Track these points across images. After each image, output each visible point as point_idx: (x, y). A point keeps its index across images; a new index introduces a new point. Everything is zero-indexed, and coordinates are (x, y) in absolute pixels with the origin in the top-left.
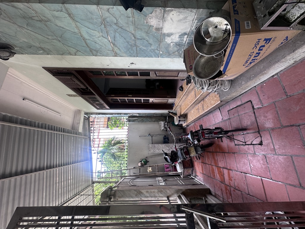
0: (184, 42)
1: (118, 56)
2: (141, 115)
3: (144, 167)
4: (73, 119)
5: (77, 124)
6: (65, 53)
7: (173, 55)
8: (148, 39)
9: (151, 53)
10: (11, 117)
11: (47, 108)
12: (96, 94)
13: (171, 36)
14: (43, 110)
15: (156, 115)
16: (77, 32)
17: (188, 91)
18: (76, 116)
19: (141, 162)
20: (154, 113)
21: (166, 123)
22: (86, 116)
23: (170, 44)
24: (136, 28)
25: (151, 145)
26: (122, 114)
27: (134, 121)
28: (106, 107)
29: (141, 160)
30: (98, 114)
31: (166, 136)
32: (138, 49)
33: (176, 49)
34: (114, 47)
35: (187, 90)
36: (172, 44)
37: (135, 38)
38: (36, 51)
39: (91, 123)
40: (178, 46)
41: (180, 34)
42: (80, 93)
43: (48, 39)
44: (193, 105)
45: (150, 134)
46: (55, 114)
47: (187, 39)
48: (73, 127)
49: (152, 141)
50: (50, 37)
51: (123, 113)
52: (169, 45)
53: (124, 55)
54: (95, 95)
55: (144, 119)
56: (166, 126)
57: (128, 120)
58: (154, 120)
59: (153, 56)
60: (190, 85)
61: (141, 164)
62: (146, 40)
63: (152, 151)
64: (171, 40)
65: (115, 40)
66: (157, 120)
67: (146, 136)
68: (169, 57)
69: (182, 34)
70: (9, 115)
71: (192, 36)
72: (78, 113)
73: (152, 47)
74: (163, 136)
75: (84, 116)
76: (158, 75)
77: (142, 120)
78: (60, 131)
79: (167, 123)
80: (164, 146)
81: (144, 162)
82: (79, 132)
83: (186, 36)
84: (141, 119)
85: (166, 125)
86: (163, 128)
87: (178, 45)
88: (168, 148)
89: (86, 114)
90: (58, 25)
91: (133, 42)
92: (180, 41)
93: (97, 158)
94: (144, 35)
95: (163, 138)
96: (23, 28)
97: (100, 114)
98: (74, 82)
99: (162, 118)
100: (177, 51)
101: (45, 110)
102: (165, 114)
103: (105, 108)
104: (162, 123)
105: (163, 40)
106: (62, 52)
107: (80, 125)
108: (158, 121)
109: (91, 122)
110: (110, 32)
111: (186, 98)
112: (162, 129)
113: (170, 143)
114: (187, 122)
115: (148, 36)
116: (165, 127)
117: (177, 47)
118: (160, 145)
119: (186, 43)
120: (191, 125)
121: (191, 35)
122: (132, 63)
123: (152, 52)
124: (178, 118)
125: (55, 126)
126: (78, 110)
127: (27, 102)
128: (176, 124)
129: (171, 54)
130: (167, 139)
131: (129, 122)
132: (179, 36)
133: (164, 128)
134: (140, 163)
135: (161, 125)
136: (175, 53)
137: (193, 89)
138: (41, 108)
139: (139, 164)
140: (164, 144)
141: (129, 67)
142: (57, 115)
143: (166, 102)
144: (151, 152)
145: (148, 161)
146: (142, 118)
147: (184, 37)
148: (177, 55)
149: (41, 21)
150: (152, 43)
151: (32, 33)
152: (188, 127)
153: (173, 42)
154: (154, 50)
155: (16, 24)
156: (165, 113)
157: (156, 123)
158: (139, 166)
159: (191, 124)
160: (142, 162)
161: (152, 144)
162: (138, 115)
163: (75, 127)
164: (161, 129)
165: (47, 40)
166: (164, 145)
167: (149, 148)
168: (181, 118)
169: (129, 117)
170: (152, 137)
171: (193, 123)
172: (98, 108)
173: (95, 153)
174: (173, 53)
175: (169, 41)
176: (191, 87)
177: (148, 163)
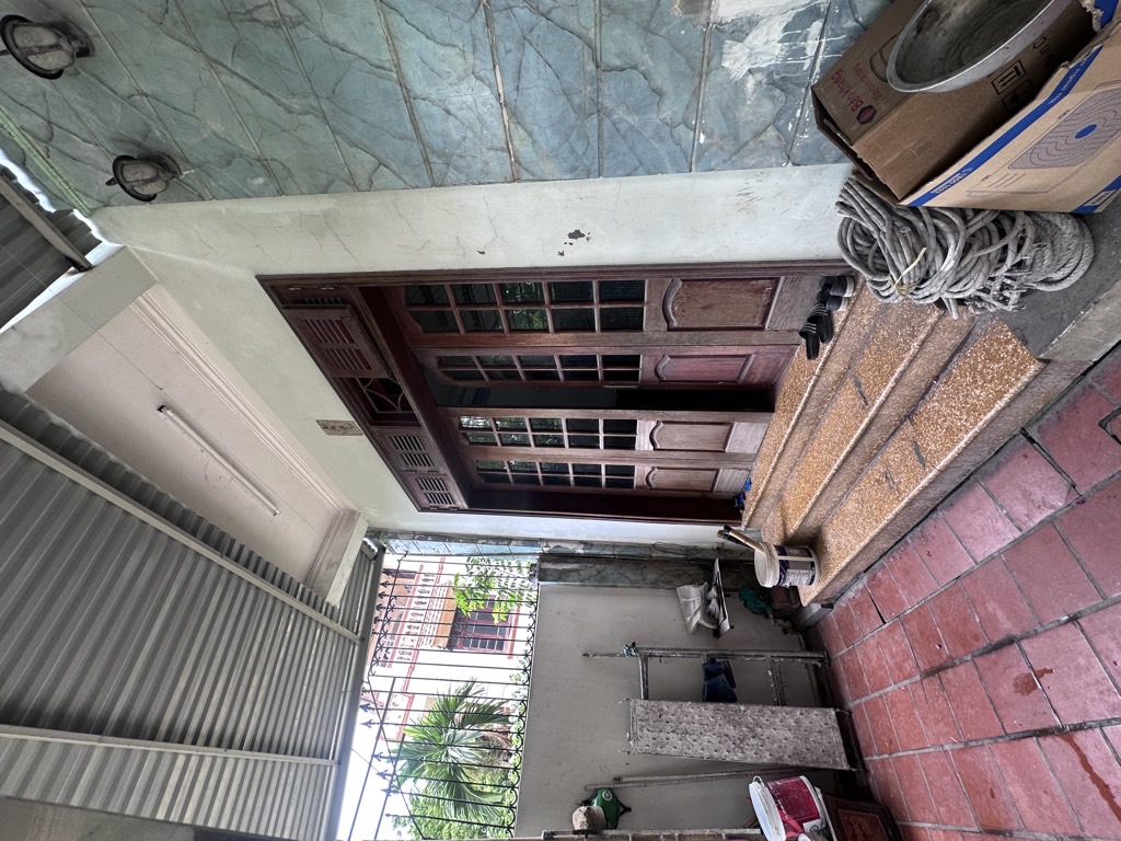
0: (807, 63)
1: (525, 175)
2: (594, 551)
3: (604, 837)
4: (318, 545)
5: (327, 569)
6: (337, 182)
7: (753, 151)
8: (650, 62)
9: (657, 146)
10: (77, 442)
11: (234, 467)
12: (422, 421)
13: (750, 37)
14: (217, 469)
15: (661, 554)
16: (387, 65)
17: (815, 393)
18: (333, 533)
19: (587, 803)
20: (654, 545)
21: (713, 592)
22: (373, 547)
23: (743, 81)
24: (604, 11)
25: (640, 705)
26: (514, 543)
27: (561, 576)
28: (456, 498)
29: (586, 796)
30: (420, 539)
31: (718, 660)
32: (607, 123)
33: (768, 109)
34: (513, 126)
35: (816, 381)
36: (750, 84)
37: (597, 67)
38: (245, 179)
39: (384, 578)
40: (777, 92)
41: (788, 18)
42: (364, 412)
43: (290, 111)
44: (855, 461)
45: (634, 644)
46: (254, 501)
47: (820, 43)
48: (310, 577)
49: (646, 683)
50: (296, 104)
51: (517, 539)
52: (738, 86)
53: (548, 167)
54: (419, 425)
55: (609, 570)
56: (714, 605)
57: (537, 569)
58: (651, 576)
59: (668, 165)
60: (831, 351)
61: (589, 814)
62: (643, 73)
63: (646, 740)
64: (750, 55)
65: (517, 89)
66: (669, 578)
67: (615, 655)
68: (735, 166)
69: (798, 15)
70: (76, 433)
71: (843, 20)
72: (344, 522)
73: (664, 108)
74: (703, 660)
75: (365, 543)
76: (675, 324)
77: (599, 572)
78: (252, 566)
79: (718, 592)
80: (709, 714)
81: (603, 804)
82: (328, 604)
83: (817, 25)
84: (592, 569)
85: (714, 602)
86: (698, 618)
87: (779, 81)
88: (731, 731)
89: (374, 533)
90: (331, 38)
91: (589, 89)
92: (790, 61)
93: (373, 756)
94: (634, 44)
95: (702, 671)
96: (221, 69)
97: (425, 536)
98: (352, 341)
99: (693, 571)
100: (774, 122)
101: (223, 473)
102: (702, 550)
103: (448, 506)
104: (693, 594)
105: (714, 62)
106: (327, 173)
107: (339, 571)
108: (669, 582)
109: (388, 572)
110: (505, 47)
111: (805, 444)
112: (694, 623)
113: (742, 703)
114: (825, 570)
115: (650, 47)
116: (710, 616)
117: (772, 98)
118: (688, 707)
119: (817, 70)
120: (850, 594)
121: (840, 16)
122: (576, 235)
123: (662, 140)
124: (775, 553)
125: (233, 541)
126: (348, 509)
127: (171, 424)
128: (769, 584)
129: (746, 144)
130: (723, 677)
131: (541, 579)
132: (786, 29)
133: (703, 617)
134: (584, 809)
135: (687, 604)
136: (763, 138)
137: (841, 379)
138: (212, 461)
139: (579, 820)
140: (711, 706)
141: (562, 254)
142: (260, 506)
143: (708, 487)
144: (642, 742)
145: (626, 803)
146: (598, 567)
147: (807, 34)
148: (773, 148)
149: (279, 27)
150: (668, 87)
151: (246, 89)
152: (832, 614)
153: (760, 70)
154: (672, 126)
155: (201, 51)
156: (704, 546)
157: (662, 592)
158: (577, 827)
159: (848, 587)
160: (595, 806)
161: (646, 698)
162: (580, 550)
163: (315, 579)
164: (686, 626)
165: (285, 116)
166: (709, 710)
167: (629, 723)
168: (792, 555)
169: (544, 557)
170: (645, 660)
171: (857, 577)
172: (425, 501)
173: (369, 724)
174: (758, 134)
175: (738, 65)
176: (836, 367)
177: (624, 819)
